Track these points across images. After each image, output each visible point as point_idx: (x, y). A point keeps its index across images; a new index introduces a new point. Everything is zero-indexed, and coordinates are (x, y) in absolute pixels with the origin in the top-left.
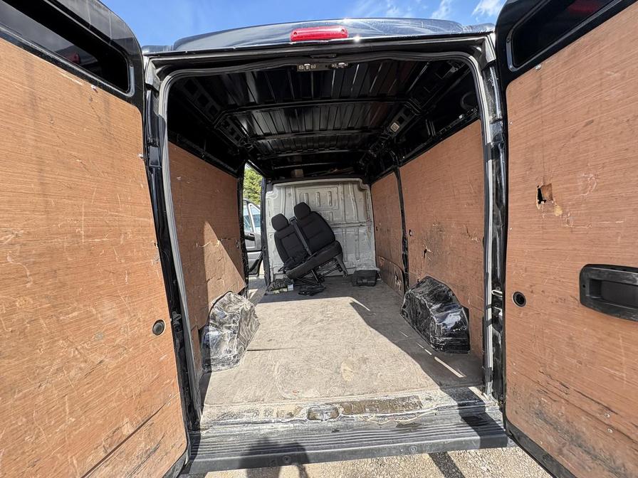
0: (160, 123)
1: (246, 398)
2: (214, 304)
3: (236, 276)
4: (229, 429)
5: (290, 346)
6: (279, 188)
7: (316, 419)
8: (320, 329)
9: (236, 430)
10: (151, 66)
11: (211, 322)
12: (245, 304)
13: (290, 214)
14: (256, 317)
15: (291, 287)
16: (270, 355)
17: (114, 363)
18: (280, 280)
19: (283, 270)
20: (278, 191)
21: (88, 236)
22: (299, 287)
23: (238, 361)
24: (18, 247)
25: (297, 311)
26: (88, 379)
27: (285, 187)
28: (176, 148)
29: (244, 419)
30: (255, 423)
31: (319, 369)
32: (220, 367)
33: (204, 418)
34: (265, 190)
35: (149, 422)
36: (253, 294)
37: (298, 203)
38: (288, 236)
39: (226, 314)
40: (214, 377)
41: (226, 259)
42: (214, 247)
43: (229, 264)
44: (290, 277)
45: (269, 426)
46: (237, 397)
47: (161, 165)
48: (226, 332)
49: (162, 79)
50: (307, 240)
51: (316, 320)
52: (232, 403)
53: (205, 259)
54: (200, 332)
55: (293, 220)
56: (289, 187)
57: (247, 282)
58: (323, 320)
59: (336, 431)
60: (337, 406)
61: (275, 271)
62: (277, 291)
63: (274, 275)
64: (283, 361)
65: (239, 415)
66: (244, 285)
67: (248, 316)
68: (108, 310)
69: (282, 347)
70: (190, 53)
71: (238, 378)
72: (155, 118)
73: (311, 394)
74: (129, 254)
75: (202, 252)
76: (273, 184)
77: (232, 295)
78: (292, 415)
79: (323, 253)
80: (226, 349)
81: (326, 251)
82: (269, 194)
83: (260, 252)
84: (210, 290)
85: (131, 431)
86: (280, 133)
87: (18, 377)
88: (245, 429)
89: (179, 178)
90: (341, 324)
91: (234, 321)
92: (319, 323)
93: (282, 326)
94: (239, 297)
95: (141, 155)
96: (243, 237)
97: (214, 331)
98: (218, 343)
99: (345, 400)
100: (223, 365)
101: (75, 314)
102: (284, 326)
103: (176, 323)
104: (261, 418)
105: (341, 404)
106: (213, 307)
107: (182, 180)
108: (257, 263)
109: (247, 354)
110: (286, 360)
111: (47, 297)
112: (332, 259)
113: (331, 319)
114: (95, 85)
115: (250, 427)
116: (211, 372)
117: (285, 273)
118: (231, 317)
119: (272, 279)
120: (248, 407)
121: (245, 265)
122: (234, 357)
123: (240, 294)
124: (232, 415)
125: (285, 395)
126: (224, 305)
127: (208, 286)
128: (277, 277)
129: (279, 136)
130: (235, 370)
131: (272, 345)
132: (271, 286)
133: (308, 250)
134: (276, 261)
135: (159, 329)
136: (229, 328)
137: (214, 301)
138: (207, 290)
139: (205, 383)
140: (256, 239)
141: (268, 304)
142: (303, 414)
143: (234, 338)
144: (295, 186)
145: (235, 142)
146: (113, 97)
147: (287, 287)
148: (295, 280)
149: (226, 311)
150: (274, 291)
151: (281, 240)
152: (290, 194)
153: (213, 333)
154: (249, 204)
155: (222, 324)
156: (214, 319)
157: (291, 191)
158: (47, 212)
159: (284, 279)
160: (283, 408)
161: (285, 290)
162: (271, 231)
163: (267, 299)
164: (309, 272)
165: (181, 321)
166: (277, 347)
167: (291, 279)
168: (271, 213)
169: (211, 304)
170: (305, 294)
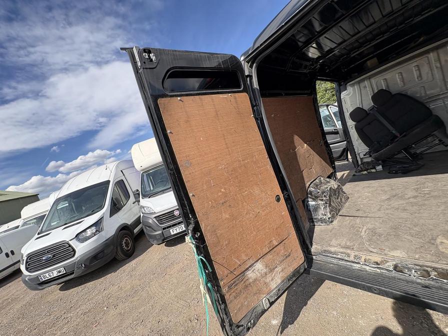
0: (256, 92)
1: (340, 245)
2: (310, 185)
3: (324, 165)
4: (329, 260)
5: (377, 216)
6: (353, 85)
7: (402, 272)
8: (413, 204)
9: (335, 261)
10: (246, 64)
11: (309, 196)
12: (333, 184)
13: (368, 104)
14: (345, 193)
15: (380, 168)
16: (358, 220)
17: (263, 214)
18: (368, 163)
19: (369, 154)
20: (352, 88)
21: (243, 161)
22: (388, 167)
23: (332, 222)
24: (226, 169)
25: (386, 189)
26: (256, 219)
27: (359, 83)
28: (267, 99)
29: (339, 257)
30: (347, 261)
31: (409, 237)
32: (319, 223)
33: (313, 249)
34: (339, 92)
35: (283, 242)
36: (345, 175)
37: (376, 91)
38: (369, 124)
39: (319, 191)
40: (318, 229)
41: (313, 155)
42: (303, 149)
43: (316, 158)
44: (377, 159)
45: (358, 265)
46: (334, 242)
47: (262, 115)
48: (320, 202)
49: (252, 68)
50: (392, 123)
51: (407, 196)
52: (330, 246)
53: (298, 158)
54: (303, 201)
55: (372, 109)
56: (363, 80)
57: (334, 168)
58: (417, 196)
59: (426, 287)
60: (429, 269)
61: (362, 156)
62: (365, 172)
63: (362, 159)
64: (370, 226)
65: (335, 253)
66: (332, 171)
67: (336, 193)
68: (257, 191)
69: (369, 216)
70: (261, 45)
71: (333, 232)
72: (253, 90)
73: (398, 253)
74: (258, 165)
75: (295, 154)
76: (346, 84)
77: (322, 179)
78: (378, 264)
79: (416, 131)
80: (323, 212)
81: (418, 129)
82: (343, 95)
83: (346, 142)
84: (305, 177)
85: (277, 244)
86: (339, 44)
87: (237, 214)
88: (341, 262)
89: (273, 116)
90: (443, 201)
91: (325, 196)
92: (411, 199)
93: (369, 201)
94: (328, 180)
95: (252, 116)
96: (324, 134)
97: (312, 201)
98: (316, 208)
99: (440, 267)
100: (322, 223)
101: (246, 192)
102: (371, 200)
103: (286, 196)
104: (352, 259)
105: (435, 269)
106: (309, 187)
107: (274, 116)
108: (345, 151)
109: (339, 218)
110: (373, 226)
111: (237, 186)
112: (429, 135)
113: (428, 196)
114: (230, 93)
115: (343, 262)
116: (315, 225)
117: (370, 156)
118: (323, 193)
119: (360, 163)
120: (342, 250)
121: (330, 156)
122: (329, 218)
123: (329, 177)
124: (331, 253)
125: (371, 250)
126: (317, 186)
127: (304, 175)
128: (365, 160)
129: (340, 46)
130: (330, 227)
131: (360, 214)
132: (359, 168)
133: (394, 132)
134: (361, 148)
135: (278, 200)
136: (322, 200)
137: (309, 183)
138: (303, 177)
139: (311, 231)
140: (340, 133)
141: (356, 183)
142: (390, 265)
143: (326, 207)
144: (369, 78)
145: (305, 71)
146: (237, 94)
147: (375, 168)
148: (384, 161)
149: (319, 189)
150: (362, 172)
151: (362, 129)
152: (365, 87)
153: (312, 203)
154: (329, 107)
155: (317, 197)
156: (311, 194)
157: (366, 83)
158: (230, 154)
159: (372, 161)
160: (370, 257)
161: (373, 171)
162: (351, 124)
163: (355, 178)
164: (399, 152)
165: (288, 195)
166: (364, 215)
167: (378, 161)
168: (348, 108)
169: (307, 185)
170: (396, 173)
